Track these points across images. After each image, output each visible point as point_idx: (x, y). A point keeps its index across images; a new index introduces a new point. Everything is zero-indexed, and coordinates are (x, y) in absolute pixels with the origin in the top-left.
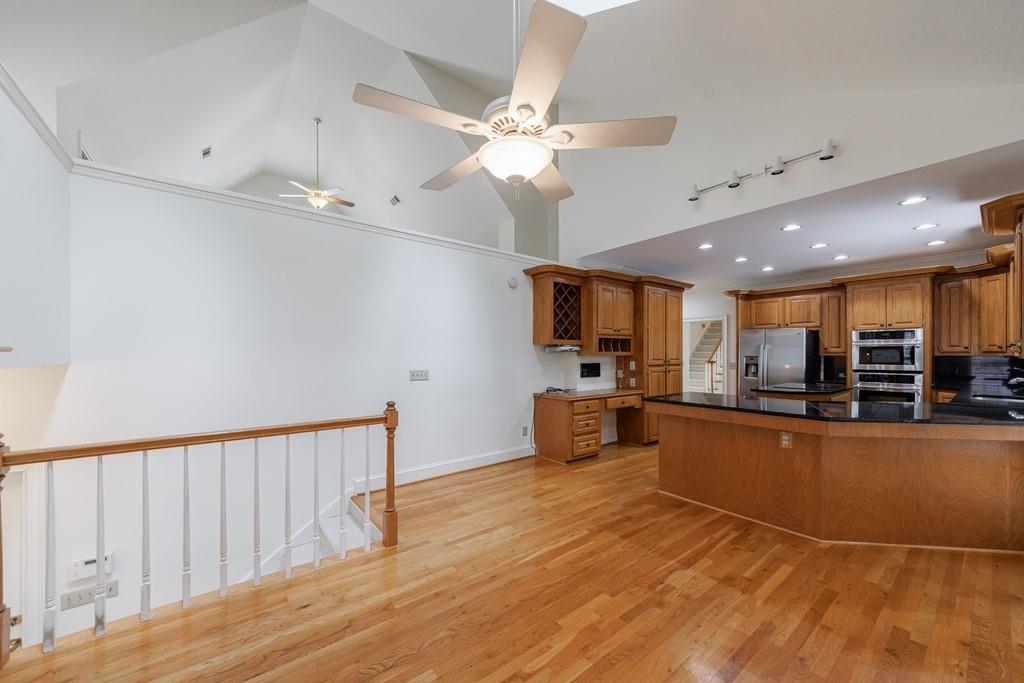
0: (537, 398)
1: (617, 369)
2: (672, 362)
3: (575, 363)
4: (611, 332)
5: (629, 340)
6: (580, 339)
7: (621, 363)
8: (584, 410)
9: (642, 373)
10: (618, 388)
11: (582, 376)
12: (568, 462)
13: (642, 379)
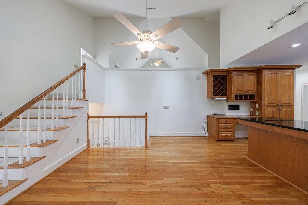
0: (208, 116)
1: (250, 107)
2: (283, 104)
3: (226, 105)
4: (243, 92)
5: (255, 95)
6: (227, 95)
7: (252, 105)
8: (224, 122)
9: (261, 109)
10: (250, 115)
11: (229, 109)
12: (217, 140)
13: (261, 112)
